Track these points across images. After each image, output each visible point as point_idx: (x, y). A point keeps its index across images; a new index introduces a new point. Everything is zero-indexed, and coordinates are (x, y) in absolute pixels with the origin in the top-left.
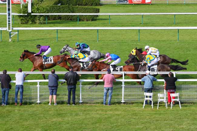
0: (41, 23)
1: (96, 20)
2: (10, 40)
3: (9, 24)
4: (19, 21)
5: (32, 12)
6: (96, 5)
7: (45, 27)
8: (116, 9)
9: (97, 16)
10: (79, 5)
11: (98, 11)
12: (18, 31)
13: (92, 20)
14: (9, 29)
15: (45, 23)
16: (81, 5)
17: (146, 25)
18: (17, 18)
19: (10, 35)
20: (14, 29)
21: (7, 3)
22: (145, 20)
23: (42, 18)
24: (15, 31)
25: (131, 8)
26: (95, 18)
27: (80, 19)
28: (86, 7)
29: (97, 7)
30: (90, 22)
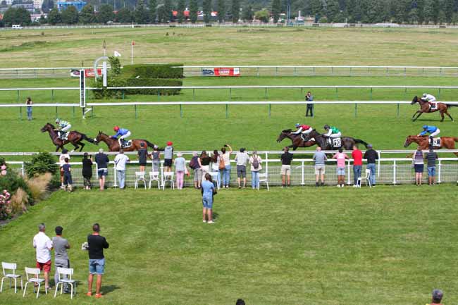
0: (117, 98)
1: (178, 94)
2: (84, 117)
3: (83, 99)
4: (93, 96)
5: (108, 86)
6: (179, 77)
7: (122, 102)
8: (200, 82)
9: (180, 89)
10: (160, 77)
11: (180, 84)
12: (92, 107)
13: (174, 94)
14: (83, 104)
15: (121, 98)
16: (162, 77)
17: (235, 99)
18: (91, 92)
19: (84, 111)
20: (88, 104)
21: (80, 76)
22: (233, 94)
23: (118, 92)
24: (88, 107)
25: (217, 80)
26: (178, 92)
27: (160, 92)
28: (168, 79)
29: (179, 79)
30: (172, 97)
